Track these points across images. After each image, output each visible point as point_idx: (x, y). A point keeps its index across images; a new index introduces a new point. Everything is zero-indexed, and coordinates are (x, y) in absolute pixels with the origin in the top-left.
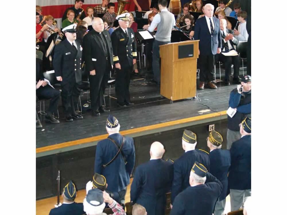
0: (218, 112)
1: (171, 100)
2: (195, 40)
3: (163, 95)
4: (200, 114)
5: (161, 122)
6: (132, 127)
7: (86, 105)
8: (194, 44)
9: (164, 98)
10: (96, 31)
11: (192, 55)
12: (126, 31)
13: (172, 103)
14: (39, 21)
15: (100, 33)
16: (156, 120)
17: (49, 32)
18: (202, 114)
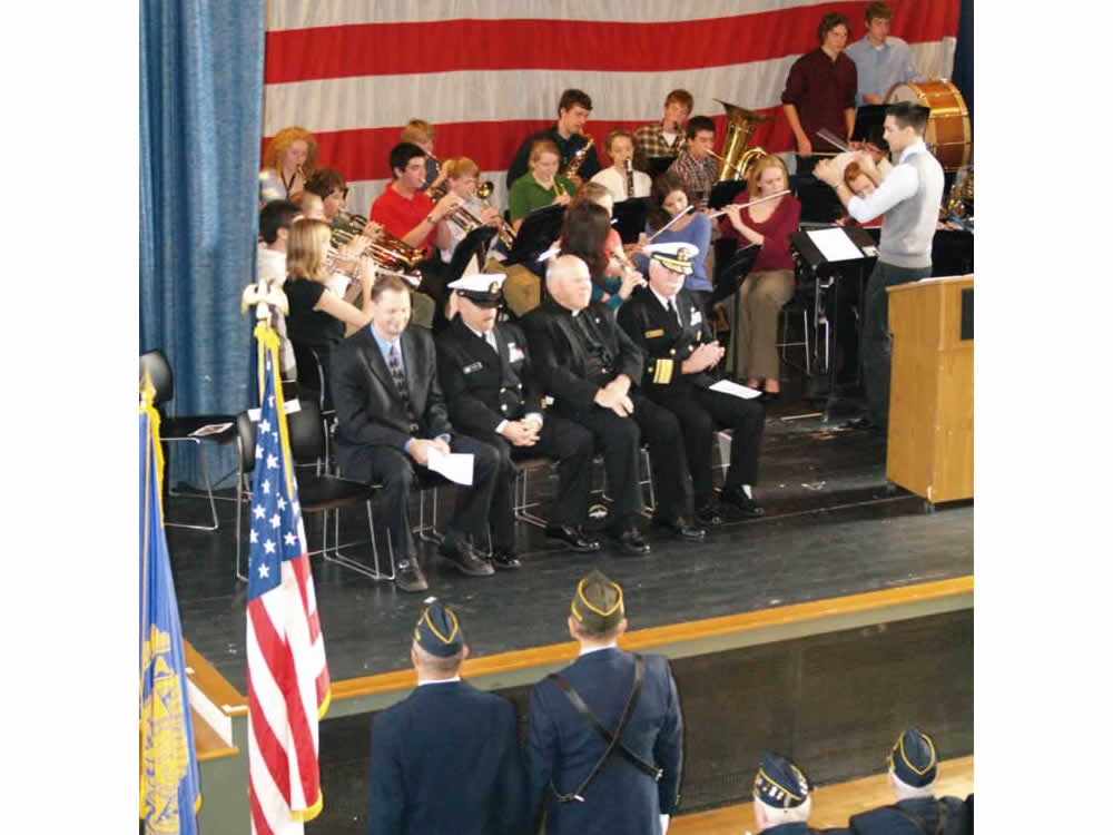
1: (926, 499)
3: (897, 482)
5: (890, 583)
6: (775, 602)
7: (596, 510)
9: (901, 491)
10: (563, 303)
12: (669, 304)
13: (929, 512)
14: (424, 181)
15: (575, 313)
16: (868, 577)
17: (462, 225)
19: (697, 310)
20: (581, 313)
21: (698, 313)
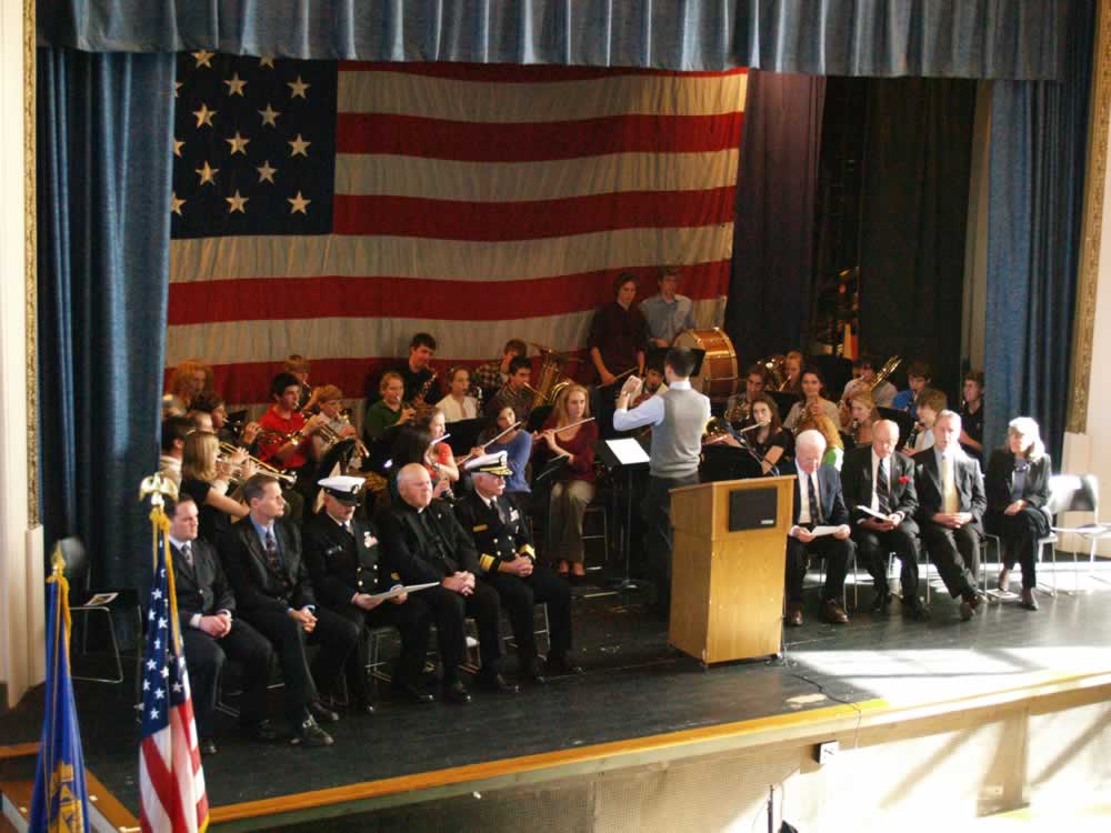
0: (854, 702)
1: (701, 660)
2: (781, 474)
3: (678, 646)
4: (793, 706)
5: (670, 728)
6: (577, 743)
8: (777, 484)
9: (680, 654)
10: (409, 502)
11: (771, 522)
12: (492, 504)
13: (703, 671)
14: (297, 404)
15: (421, 510)
16: (655, 723)
17: (326, 439)
18: (799, 706)
19: (514, 509)
20: (425, 510)
21: (516, 512)
